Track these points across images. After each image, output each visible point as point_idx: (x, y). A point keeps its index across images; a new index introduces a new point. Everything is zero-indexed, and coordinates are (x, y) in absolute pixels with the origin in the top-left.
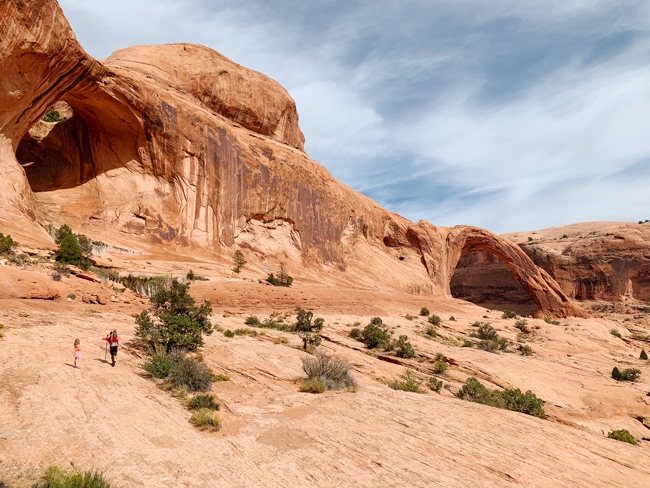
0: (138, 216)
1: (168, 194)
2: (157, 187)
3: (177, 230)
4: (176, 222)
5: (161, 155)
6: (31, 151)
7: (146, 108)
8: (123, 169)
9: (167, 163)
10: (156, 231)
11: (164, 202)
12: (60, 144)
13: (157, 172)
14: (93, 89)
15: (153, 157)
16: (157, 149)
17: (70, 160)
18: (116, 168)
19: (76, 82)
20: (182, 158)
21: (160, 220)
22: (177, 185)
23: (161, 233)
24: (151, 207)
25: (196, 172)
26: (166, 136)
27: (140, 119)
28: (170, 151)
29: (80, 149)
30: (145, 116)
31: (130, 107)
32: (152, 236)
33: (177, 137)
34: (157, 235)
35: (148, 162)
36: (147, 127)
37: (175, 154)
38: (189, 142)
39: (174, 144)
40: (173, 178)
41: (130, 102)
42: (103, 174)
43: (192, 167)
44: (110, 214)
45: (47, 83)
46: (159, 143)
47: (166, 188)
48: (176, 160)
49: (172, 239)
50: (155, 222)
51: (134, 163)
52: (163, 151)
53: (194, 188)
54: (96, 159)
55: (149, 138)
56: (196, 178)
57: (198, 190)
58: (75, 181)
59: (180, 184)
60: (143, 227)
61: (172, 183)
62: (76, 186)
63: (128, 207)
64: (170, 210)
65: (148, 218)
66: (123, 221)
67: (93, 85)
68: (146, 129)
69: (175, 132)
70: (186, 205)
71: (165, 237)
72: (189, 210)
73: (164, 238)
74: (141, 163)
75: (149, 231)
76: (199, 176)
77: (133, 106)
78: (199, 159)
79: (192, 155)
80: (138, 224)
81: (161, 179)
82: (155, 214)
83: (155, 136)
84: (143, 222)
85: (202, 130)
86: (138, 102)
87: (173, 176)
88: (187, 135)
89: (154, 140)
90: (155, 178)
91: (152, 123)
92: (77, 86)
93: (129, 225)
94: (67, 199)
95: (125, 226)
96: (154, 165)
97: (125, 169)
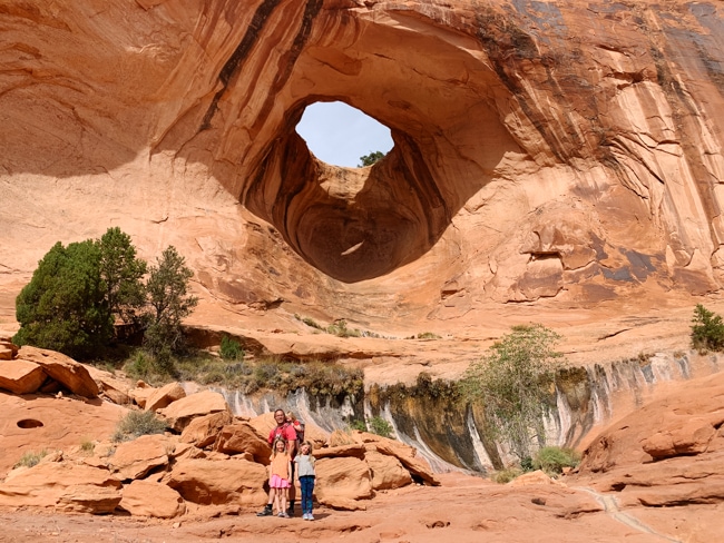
0: (541, 256)
1: (606, 187)
2: (573, 184)
3: (661, 257)
4: (650, 240)
5: (555, 110)
6: (351, 225)
7: (478, 22)
8: (494, 184)
9: (575, 119)
10: (594, 271)
11: (601, 206)
12: (386, 195)
13: (564, 153)
14: (350, 30)
15: (540, 123)
16: (540, 100)
17: (409, 216)
18: (481, 186)
19: (307, 23)
20: (611, 93)
21: (597, 243)
22: (623, 159)
23: (607, 272)
24: (565, 223)
25: (663, 109)
26: (549, 61)
27: (477, 54)
28: (570, 89)
29: (417, 189)
30: (483, 41)
31: (441, 36)
32: (587, 287)
33: (577, 54)
34: (599, 280)
35: (534, 140)
36: (498, 63)
37: (586, 91)
38: (616, 55)
39: (576, 69)
40: (607, 145)
41: (434, 23)
42: (462, 211)
43: (648, 104)
44: (478, 272)
45: (222, 24)
46: (540, 85)
47: (599, 175)
48: (594, 103)
49: (642, 278)
50: (586, 252)
51: (511, 160)
52: (558, 97)
53: (672, 148)
54: (445, 189)
55: (514, 86)
56: (669, 123)
57: (685, 148)
58: (422, 246)
59: (630, 152)
60: (557, 276)
61: (608, 160)
62: (424, 252)
63: (515, 243)
64: (623, 217)
65: (564, 248)
66: (507, 277)
67: (345, 22)
68: (499, 69)
69: (567, 44)
70: (668, 192)
71: (623, 276)
72: (680, 202)
73: (618, 281)
74: (523, 150)
75: (575, 279)
76: (675, 117)
77: (445, 29)
78: (660, 79)
79: (636, 78)
80: (545, 271)
81: (578, 162)
82: (578, 233)
83: (524, 74)
84: (555, 263)
85: (639, 21)
86: (454, 17)
87: (604, 141)
88: (603, 40)
89: (526, 84)
90: (564, 168)
91: (505, 47)
92: (315, 32)
93: (522, 283)
94: (411, 282)
95: (514, 287)
96: (550, 140)
97: (500, 182)
